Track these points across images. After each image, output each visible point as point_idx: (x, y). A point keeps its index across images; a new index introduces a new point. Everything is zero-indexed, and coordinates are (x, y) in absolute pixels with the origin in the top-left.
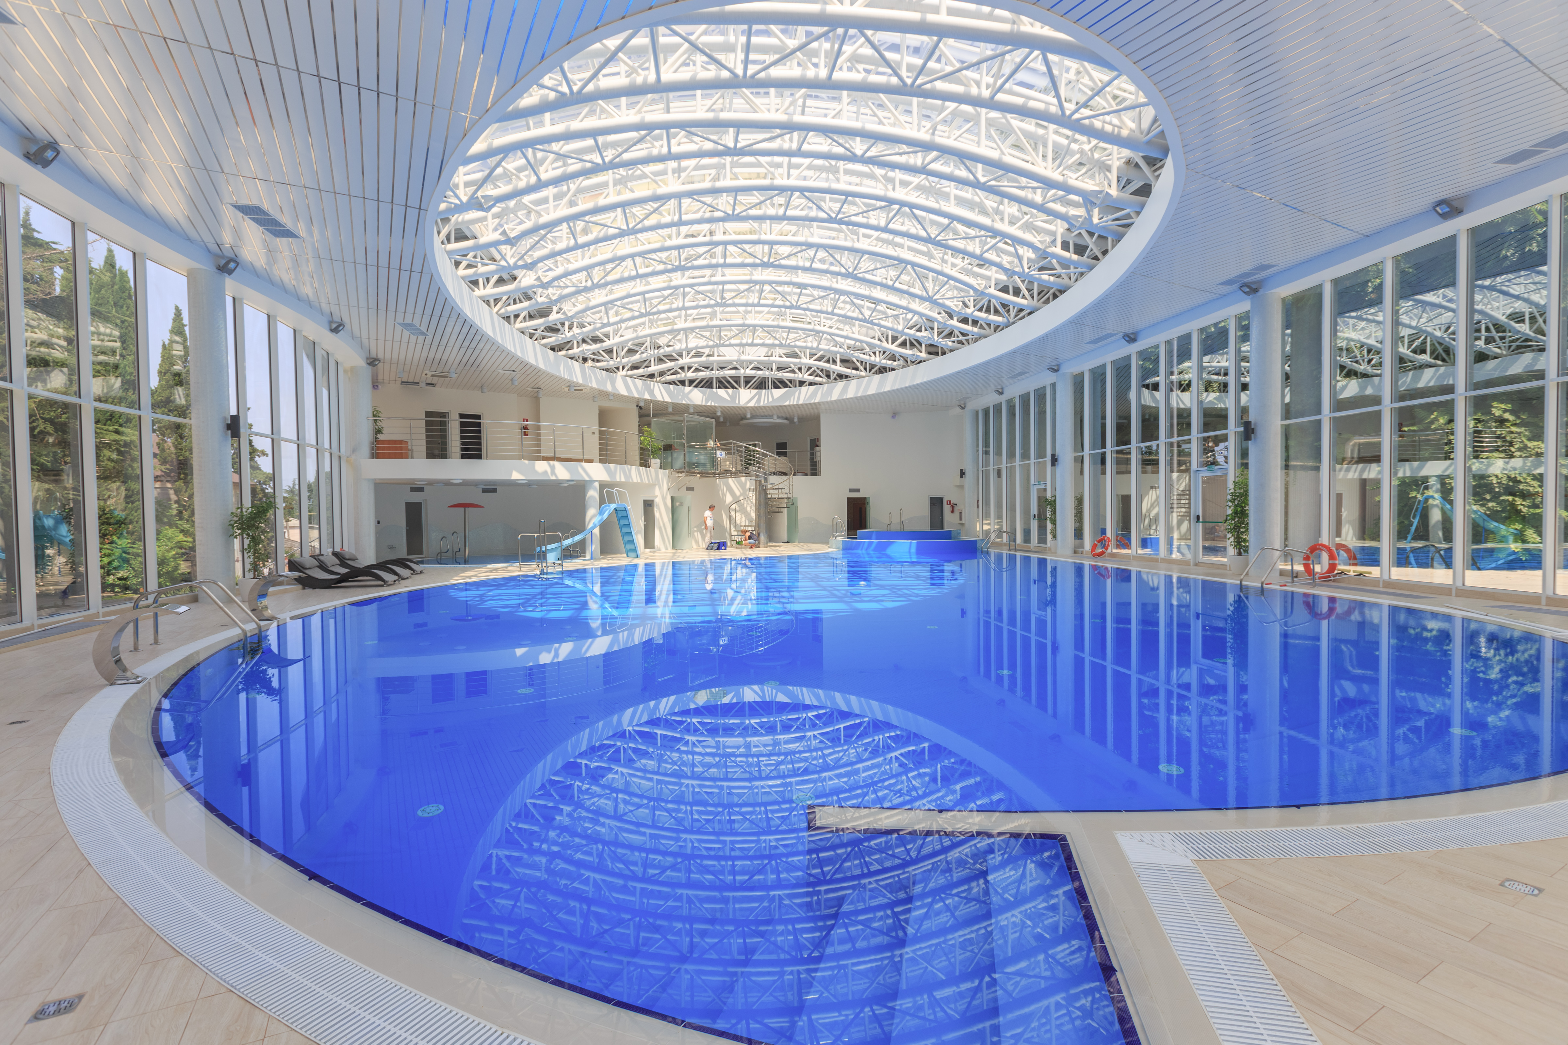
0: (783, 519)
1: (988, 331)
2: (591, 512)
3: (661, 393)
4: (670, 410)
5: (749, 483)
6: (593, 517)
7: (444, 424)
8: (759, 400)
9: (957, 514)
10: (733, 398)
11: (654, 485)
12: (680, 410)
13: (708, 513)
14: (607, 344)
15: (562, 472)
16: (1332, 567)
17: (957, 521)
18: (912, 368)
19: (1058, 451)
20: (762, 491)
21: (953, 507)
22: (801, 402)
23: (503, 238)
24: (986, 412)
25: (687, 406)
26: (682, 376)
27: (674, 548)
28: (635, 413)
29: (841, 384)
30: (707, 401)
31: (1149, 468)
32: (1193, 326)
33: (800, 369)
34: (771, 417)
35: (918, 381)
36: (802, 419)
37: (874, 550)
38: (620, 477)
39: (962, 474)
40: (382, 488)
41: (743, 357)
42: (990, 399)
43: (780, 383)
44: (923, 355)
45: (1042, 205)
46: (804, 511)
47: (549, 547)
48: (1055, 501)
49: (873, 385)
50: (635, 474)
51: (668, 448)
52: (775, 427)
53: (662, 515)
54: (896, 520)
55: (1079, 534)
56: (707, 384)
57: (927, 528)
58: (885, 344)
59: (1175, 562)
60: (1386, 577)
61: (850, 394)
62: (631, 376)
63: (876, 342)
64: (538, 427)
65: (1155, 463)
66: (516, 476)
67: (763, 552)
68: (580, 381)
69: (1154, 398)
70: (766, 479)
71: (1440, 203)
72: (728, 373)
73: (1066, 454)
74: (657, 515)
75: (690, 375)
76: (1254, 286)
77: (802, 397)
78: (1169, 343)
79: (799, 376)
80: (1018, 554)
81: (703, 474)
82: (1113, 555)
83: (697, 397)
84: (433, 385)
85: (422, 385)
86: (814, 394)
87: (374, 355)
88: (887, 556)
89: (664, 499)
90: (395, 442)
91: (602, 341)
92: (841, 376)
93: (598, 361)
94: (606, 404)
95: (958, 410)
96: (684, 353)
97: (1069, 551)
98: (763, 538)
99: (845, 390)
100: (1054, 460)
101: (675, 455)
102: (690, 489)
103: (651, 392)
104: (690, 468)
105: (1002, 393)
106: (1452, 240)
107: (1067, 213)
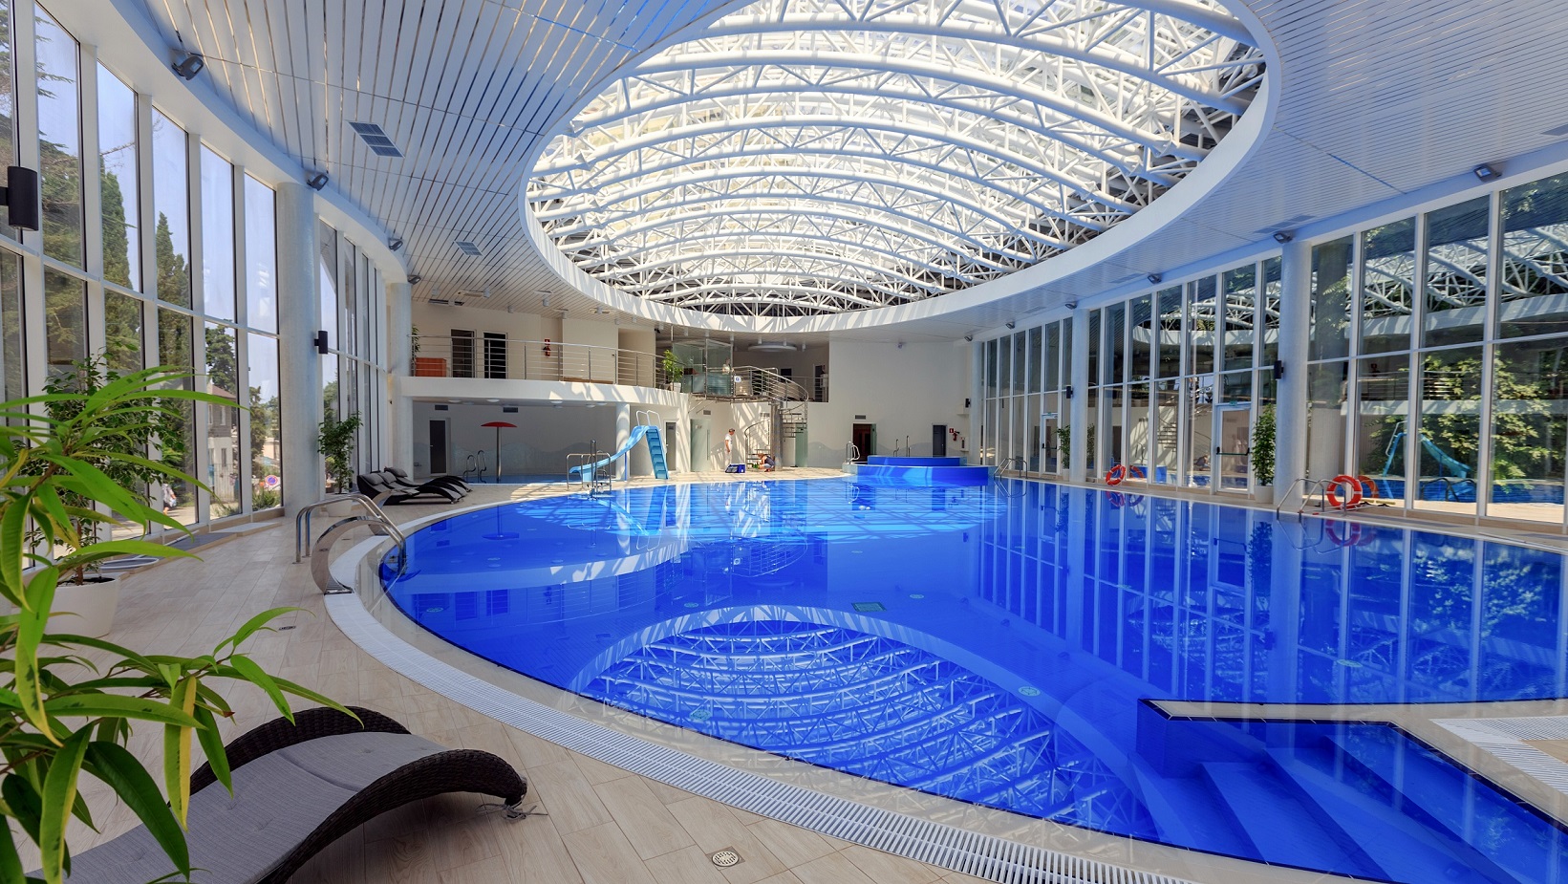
0: (792, 444)
1: (1010, 267)
2: (622, 434)
3: (681, 318)
4: (687, 334)
5: (762, 407)
6: (624, 441)
7: (469, 342)
8: (774, 327)
9: (959, 442)
10: (749, 324)
11: (676, 408)
12: (697, 335)
13: (728, 437)
14: (637, 268)
15: (596, 394)
16: (1356, 498)
17: (960, 448)
18: (930, 300)
19: (1073, 384)
20: (777, 416)
21: (955, 435)
22: (815, 330)
23: (578, 163)
24: (993, 344)
25: (704, 331)
26: (700, 301)
27: (692, 470)
28: (653, 335)
29: (856, 314)
30: (724, 327)
31: (1139, 401)
32: (1219, 270)
33: (815, 298)
34: (781, 343)
35: (936, 313)
36: (809, 346)
37: (891, 475)
38: (648, 400)
39: (968, 403)
40: (418, 404)
41: (763, 285)
42: (999, 332)
43: (794, 311)
44: (942, 288)
45: (1100, 151)
46: (813, 435)
47: (585, 467)
48: (1068, 431)
49: (889, 316)
50: (662, 397)
51: (689, 372)
52: (784, 352)
53: (682, 437)
54: (902, 446)
55: (1091, 462)
56: (721, 310)
57: (930, 455)
58: (906, 276)
59: (1192, 490)
60: (1409, 507)
61: (866, 323)
62: (653, 300)
63: (895, 273)
64: (560, 348)
65: (1145, 396)
66: (553, 396)
67: (777, 476)
68: (610, 304)
69: (1146, 334)
70: (782, 405)
71: (1481, 167)
72: (745, 299)
73: (1081, 387)
74: (678, 437)
75: (709, 300)
76: (1287, 235)
77: (817, 324)
78: (1191, 285)
79: (815, 305)
80: (1024, 480)
81: (719, 399)
82: (1128, 483)
83: (714, 322)
84: (460, 303)
85: (452, 303)
86: (829, 323)
87: (416, 273)
88: (903, 481)
89: (684, 422)
90: (434, 360)
91: (631, 264)
92: (856, 306)
93: (624, 284)
94: (626, 327)
95: (965, 341)
96: (706, 280)
97: (1082, 479)
98: (777, 461)
99: (860, 319)
100: (1069, 393)
101: (696, 379)
102: (707, 413)
103: (672, 317)
104: (711, 393)
105: (1013, 327)
106: (1486, 198)
107: (1122, 159)
